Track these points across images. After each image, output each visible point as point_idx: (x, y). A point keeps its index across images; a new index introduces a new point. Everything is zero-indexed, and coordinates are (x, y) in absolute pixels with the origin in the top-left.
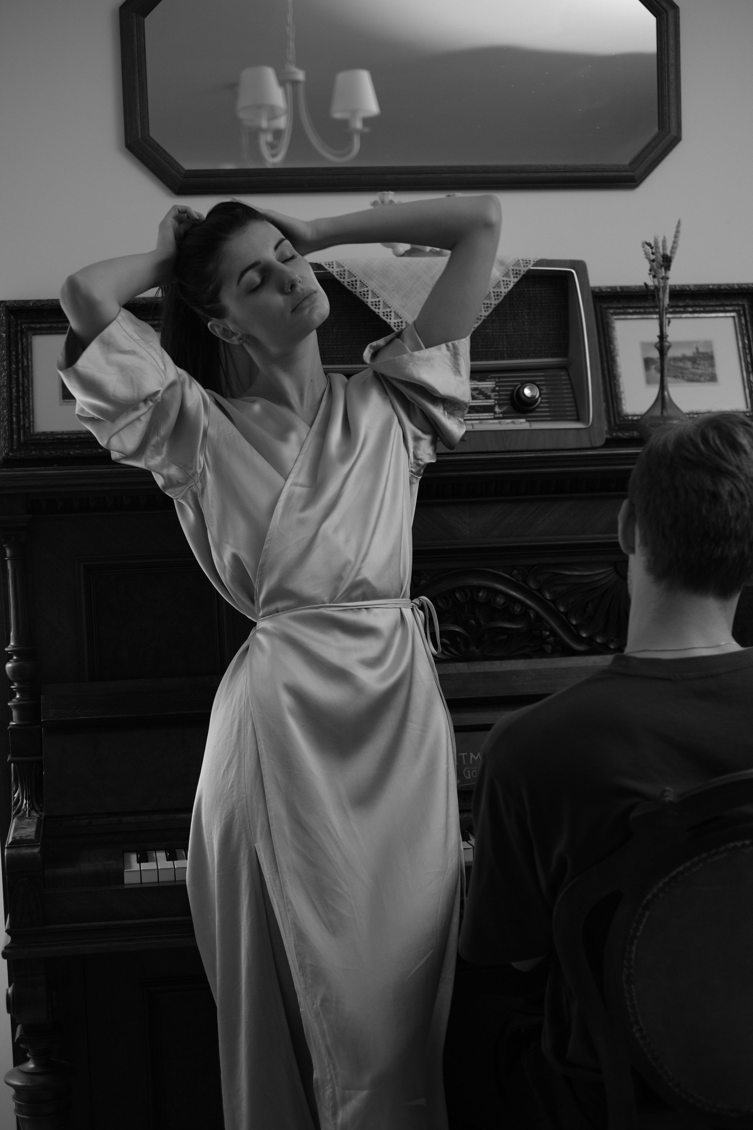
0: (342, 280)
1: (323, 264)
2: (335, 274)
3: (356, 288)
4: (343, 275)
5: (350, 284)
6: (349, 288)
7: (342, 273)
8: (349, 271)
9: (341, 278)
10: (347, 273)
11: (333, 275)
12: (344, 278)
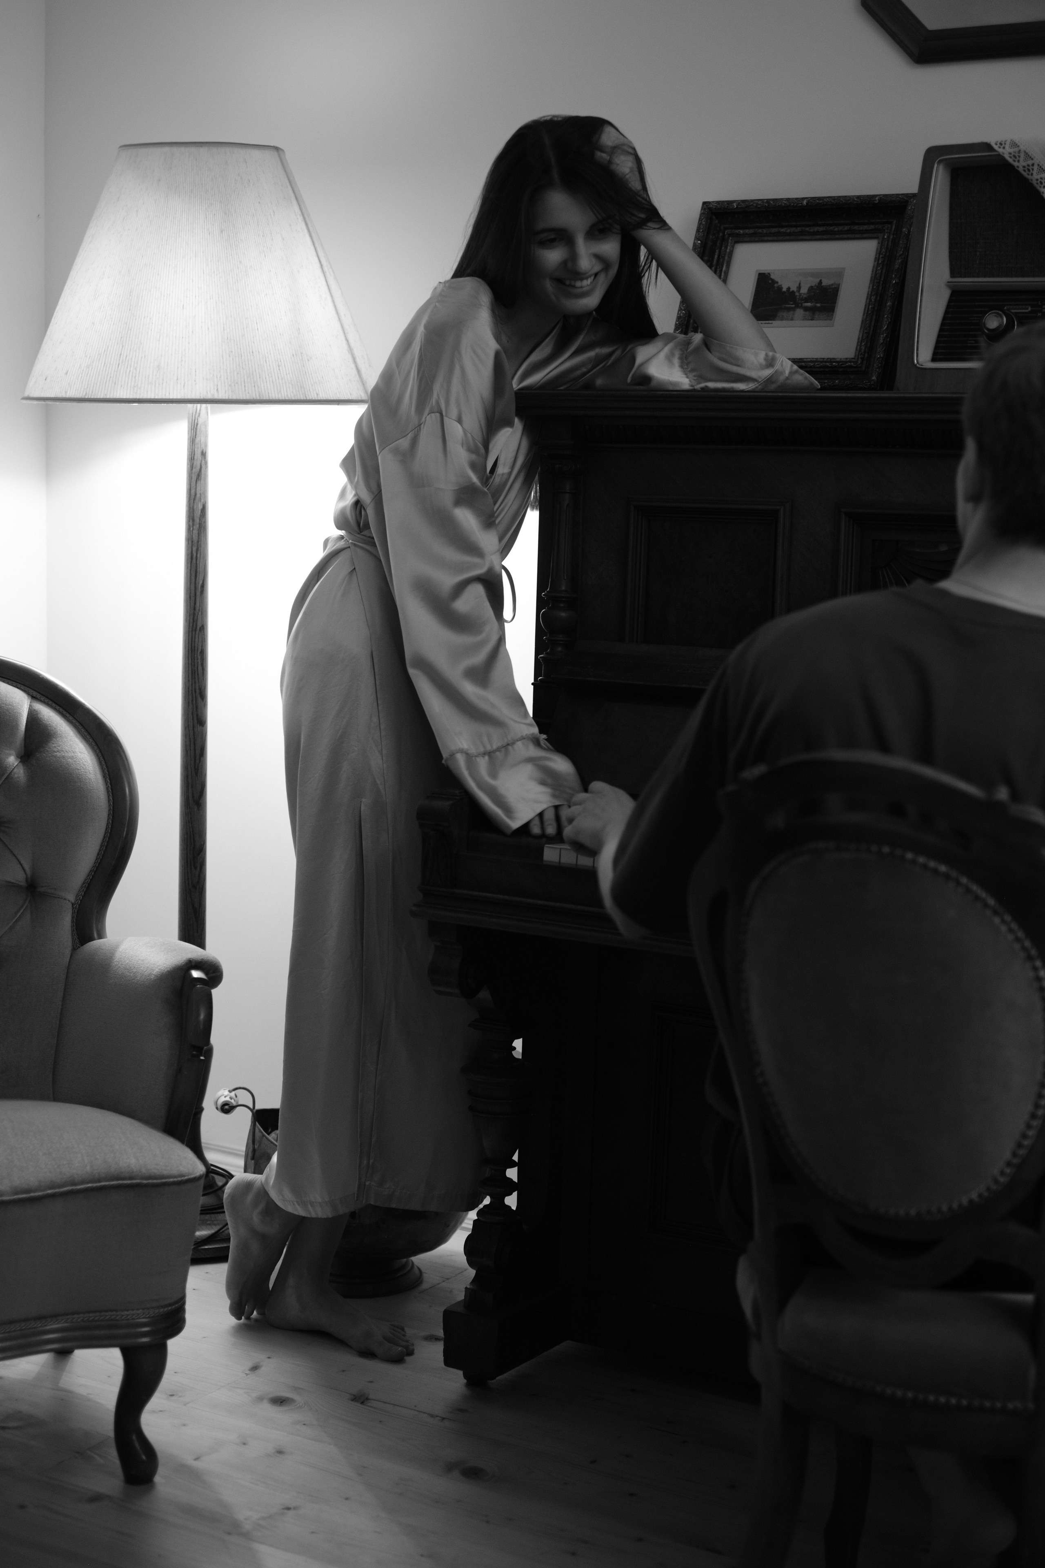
0: (1016, 164)
1: (993, 144)
2: (1007, 156)
3: (1032, 174)
4: (1018, 157)
5: (1026, 169)
6: (1025, 174)
7: (1017, 155)
8: (1025, 152)
9: (1014, 161)
10: (1022, 155)
11: (1003, 159)
12: (1019, 161)
